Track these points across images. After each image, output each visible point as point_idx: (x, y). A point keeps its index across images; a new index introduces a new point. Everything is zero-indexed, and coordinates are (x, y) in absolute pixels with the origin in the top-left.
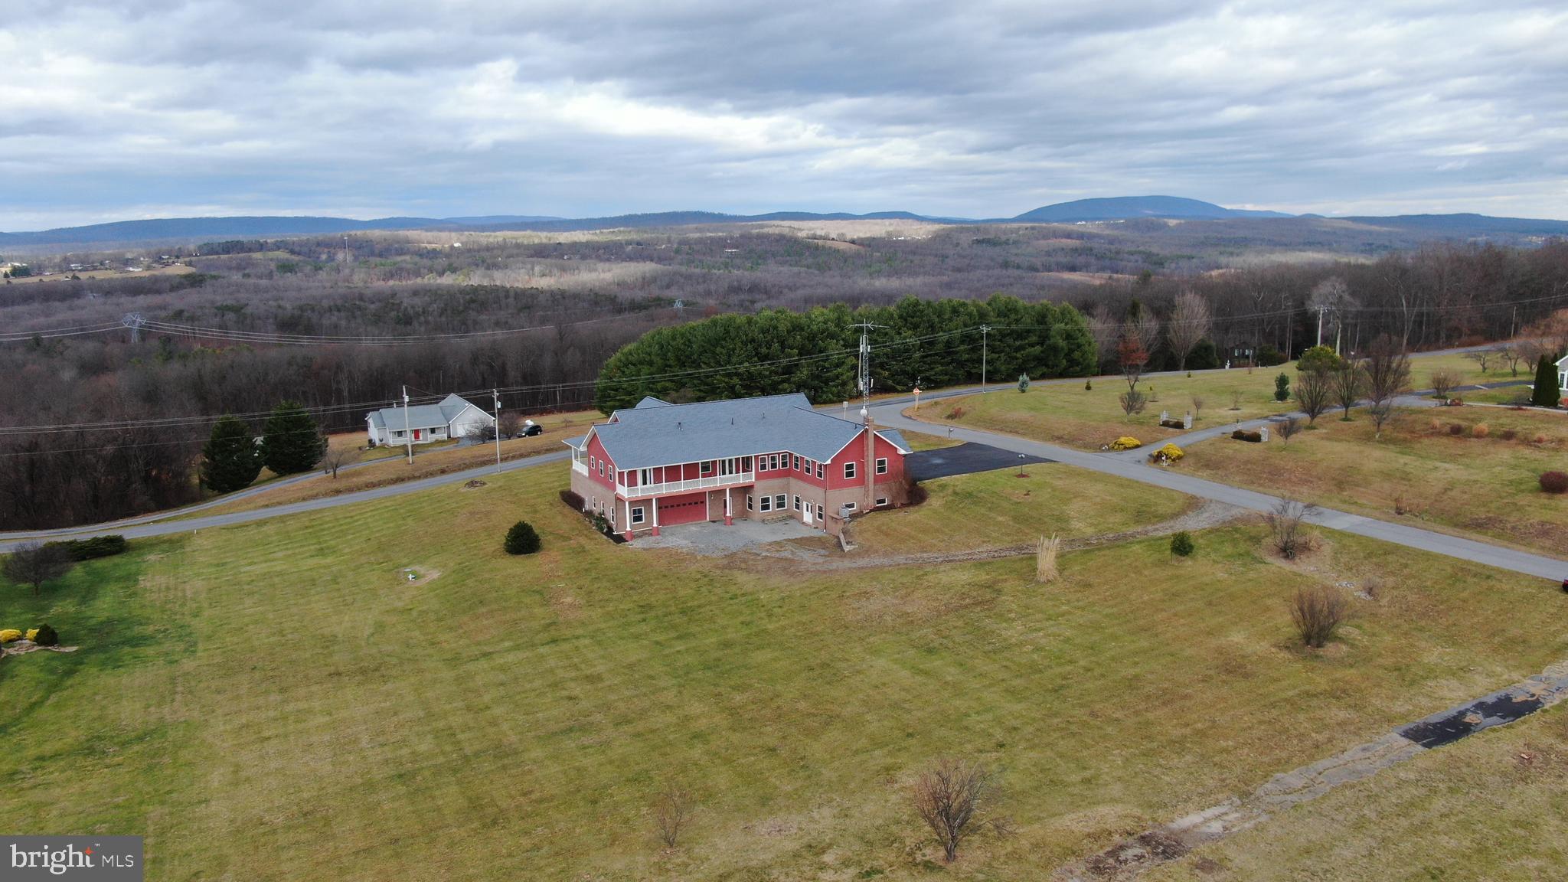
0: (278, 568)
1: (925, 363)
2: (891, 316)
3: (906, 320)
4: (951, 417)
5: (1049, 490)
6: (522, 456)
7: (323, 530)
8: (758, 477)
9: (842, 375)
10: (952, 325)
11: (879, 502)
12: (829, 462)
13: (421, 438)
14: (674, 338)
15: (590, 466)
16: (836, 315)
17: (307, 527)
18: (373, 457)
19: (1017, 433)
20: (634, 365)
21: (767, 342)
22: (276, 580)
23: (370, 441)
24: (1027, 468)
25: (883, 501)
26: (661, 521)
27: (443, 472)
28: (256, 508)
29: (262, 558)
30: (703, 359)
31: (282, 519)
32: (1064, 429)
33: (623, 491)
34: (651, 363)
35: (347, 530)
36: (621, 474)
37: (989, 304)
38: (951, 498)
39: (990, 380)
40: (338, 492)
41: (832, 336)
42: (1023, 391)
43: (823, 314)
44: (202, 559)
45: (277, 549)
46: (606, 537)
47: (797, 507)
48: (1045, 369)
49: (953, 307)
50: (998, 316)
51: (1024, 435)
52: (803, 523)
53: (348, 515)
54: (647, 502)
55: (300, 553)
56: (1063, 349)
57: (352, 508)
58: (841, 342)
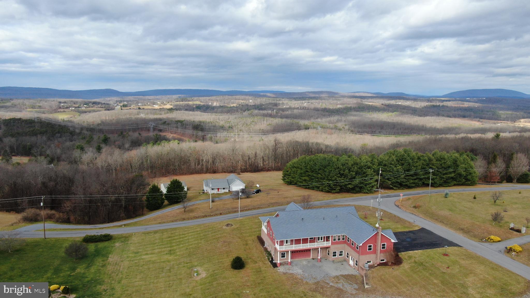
0: (153, 259)
1: (405, 179)
2: (393, 160)
3: (399, 162)
4: (415, 207)
5: (458, 267)
6: (249, 210)
7: (174, 240)
8: (332, 243)
9: (372, 183)
10: (417, 164)
11: (382, 260)
12: (361, 245)
13: (220, 191)
14: (310, 161)
15: (268, 231)
16: (371, 159)
17: (169, 237)
18: (202, 199)
19: (443, 222)
20: (295, 167)
21: (344, 169)
22: (151, 266)
23: (203, 190)
24: (448, 249)
25: (384, 260)
26: (292, 258)
27: (221, 214)
28: (156, 224)
29: (150, 252)
30: (320, 172)
31: (163, 231)
32: (464, 225)
33: (278, 247)
34: (301, 169)
35: (182, 241)
36: (277, 242)
37: (433, 155)
38: (413, 264)
39: (433, 185)
40: (184, 219)
41: (369, 168)
42: (446, 197)
43: (366, 159)
44: (132, 248)
45: (156, 248)
46: (270, 263)
47: (348, 257)
48: (455, 182)
49: (418, 157)
50: (437, 161)
51: (446, 225)
52: (350, 265)
53: (184, 233)
54: (288, 252)
55: (164, 251)
56: (463, 175)
57: (186, 229)
58: (373, 170)
